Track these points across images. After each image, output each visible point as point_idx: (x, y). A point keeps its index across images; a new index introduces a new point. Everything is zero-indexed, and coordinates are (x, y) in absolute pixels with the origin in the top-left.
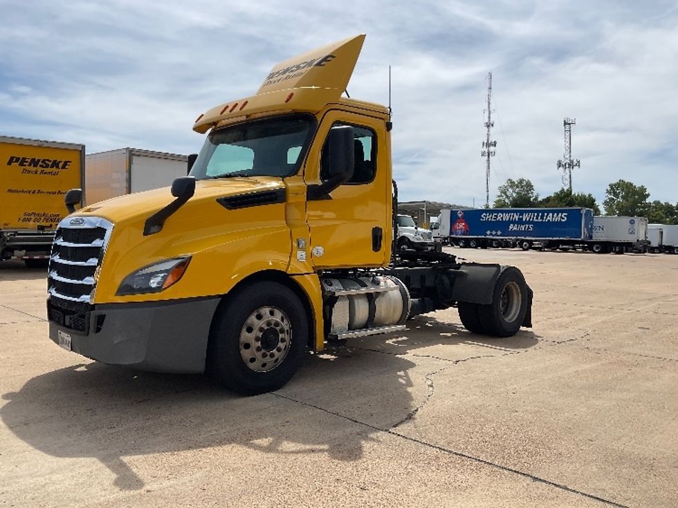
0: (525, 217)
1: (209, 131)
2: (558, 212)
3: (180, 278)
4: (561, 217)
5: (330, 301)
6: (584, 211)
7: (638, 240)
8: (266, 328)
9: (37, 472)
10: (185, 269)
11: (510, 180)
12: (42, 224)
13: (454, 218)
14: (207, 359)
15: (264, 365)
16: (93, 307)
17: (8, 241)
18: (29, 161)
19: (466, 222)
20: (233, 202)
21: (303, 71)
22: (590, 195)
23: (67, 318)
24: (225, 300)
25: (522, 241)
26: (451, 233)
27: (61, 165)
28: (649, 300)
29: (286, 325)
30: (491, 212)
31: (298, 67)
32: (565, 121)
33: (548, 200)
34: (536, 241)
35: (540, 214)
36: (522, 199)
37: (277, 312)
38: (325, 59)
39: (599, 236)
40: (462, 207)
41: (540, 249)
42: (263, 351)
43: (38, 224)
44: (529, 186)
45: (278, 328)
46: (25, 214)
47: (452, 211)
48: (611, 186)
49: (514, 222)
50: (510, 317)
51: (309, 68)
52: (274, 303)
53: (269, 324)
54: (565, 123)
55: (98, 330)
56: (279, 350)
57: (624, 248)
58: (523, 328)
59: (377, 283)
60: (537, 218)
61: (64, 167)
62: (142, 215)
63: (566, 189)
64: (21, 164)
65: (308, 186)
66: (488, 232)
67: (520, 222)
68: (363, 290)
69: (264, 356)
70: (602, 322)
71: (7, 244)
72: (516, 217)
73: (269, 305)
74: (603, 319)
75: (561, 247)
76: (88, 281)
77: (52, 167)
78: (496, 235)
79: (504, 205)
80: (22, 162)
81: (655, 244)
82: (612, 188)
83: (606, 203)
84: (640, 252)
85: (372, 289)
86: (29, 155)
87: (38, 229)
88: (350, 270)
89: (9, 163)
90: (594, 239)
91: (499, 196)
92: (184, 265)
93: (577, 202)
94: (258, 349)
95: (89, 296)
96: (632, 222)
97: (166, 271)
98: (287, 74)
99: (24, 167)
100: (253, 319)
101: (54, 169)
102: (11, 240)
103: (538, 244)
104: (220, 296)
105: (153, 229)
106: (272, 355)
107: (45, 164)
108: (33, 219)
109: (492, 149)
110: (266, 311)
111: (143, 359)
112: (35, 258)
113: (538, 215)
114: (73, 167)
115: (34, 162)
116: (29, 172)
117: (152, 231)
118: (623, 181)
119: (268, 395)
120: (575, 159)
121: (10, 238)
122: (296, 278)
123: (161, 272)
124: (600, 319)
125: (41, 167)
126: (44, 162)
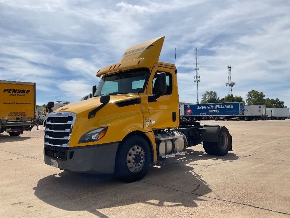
0: (216, 107)
1: (102, 76)
2: (229, 104)
3: (105, 134)
4: (231, 106)
5: (158, 142)
6: (240, 104)
7: (263, 115)
8: (136, 154)
9: (59, 215)
10: (106, 132)
11: (207, 92)
12: (18, 117)
13: (186, 108)
14: (115, 168)
15: (136, 169)
16: (68, 148)
17: (4, 125)
18: (12, 90)
19: (191, 110)
20: (121, 104)
21: (141, 51)
22: (240, 97)
23: (55, 154)
24: (121, 143)
25: (215, 117)
26: (185, 115)
27: (26, 92)
28: (274, 139)
29: (143, 153)
30: (200, 105)
31: (138, 50)
32: (228, 66)
33: (223, 99)
34: (221, 116)
35: (222, 105)
36: (212, 99)
37: (139, 147)
38: (150, 46)
39: (247, 114)
40: (189, 104)
41: (223, 120)
42: (135, 164)
43: (16, 117)
44: (215, 93)
45: (140, 154)
46: (11, 113)
47: (185, 105)
48: (249, 92)
49: (211, 109)
50: (224, 147)
51: (143, 50)
52: (139, 144)
53: (137, 152)
54: (229, 68)
55: (71, 158)
56: (141, 163)
57: (257, 118)
58: (229, 152)
59: (174, 135)
60: (220, 107)
61: (27, 93)
62: (87, 111)
63: (230, 94)
64: (9, 92)
65: (148, 97)
66: (201, 114)
67: (214, 109)
68: (170, 138)
69: (136, 165)
70: (259, 148)
71: (4, 126)
72: (212, 107)
73: (137, 145)
74: (259, 147)
75: (231, 119)
76: (65, 138)
77: (22, 93)
78: (204, 115)
79: (206, 102)
80: (9, 91)
81: (269, 116)
82: (249, 94)
83: (247, 100)
84: (263, 120)
85: (172, 138)
86: (12, 88)
87: (16, 119)
88: (162, 130)
89: (4, 91)
90: (245, 115)
91: (202, 99)
92: (105, 129)
93: (235, 100)
94: (134, 163)
95: (67, 144)
96: (260, 107)
97: (98, 132)
98: (133, 53)
99: (10, 93)
100: (131, 150)
101: (23, 94)
102: (5, 124)
103: (222, 118)
104: (119, 142)
105: (92, 116)
106: (139, 165)
107: (19, 91)
108: (14, 115)
109: (198, 79)
110: (136, 147)
111: (91, 168)
112: (15, 131)
113: (221, 106)
114: (31, 92)
115: (15, 91)
116: (12, 95)
117: (91, 117)
118: (254, 90)
119: (137, 182)
120: (233, 82)
121: (5, 123)
122: (146, 133)
123: (97, 133)
124: (257, 147)
125: (18, 92)
126: (19, 90)
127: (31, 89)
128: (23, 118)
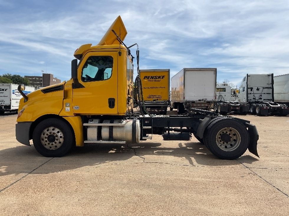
18: (150, 77)
101: (159, 79)
125: (155, 79)
126: (155, 77)
127: (166, 74)
128: (159, 99)
